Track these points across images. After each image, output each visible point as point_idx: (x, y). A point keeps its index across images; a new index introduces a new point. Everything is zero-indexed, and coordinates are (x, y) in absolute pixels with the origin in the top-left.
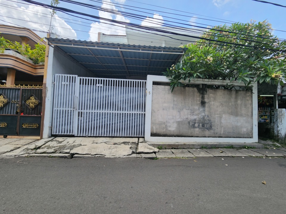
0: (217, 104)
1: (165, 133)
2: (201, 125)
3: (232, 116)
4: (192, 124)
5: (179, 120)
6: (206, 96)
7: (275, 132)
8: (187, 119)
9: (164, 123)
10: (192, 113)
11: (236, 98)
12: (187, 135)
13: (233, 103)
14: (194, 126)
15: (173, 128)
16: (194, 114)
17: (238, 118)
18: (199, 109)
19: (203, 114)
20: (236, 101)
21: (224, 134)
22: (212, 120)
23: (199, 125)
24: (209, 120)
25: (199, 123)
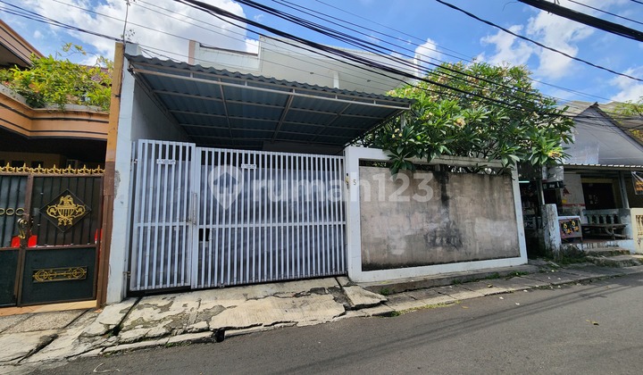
0: (466, 200)
1: (387, 262)
2: (444, 239)
3: (488, 220)
4: (431, 240)
5: (409, 233)
6: (448, 186)
7: (547, 243)
8: (422, 230)
9: (385, 241)
10: (430, 218)
11: (491, 188)
12: (424, 261)
13: (488, 197)
14: (434, 244)
15: (400, 250)
16: (433, 220)
17: (497, 223)
18: (439, 211)
19: (447, 220)
20: (491, 194)
21: (480, 253)
22: (461, 229)
23: (442, 241)
24: (457, 230)
25: (441, 237)
